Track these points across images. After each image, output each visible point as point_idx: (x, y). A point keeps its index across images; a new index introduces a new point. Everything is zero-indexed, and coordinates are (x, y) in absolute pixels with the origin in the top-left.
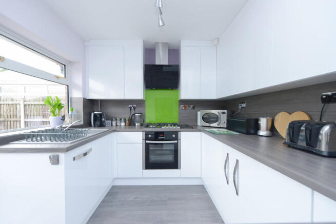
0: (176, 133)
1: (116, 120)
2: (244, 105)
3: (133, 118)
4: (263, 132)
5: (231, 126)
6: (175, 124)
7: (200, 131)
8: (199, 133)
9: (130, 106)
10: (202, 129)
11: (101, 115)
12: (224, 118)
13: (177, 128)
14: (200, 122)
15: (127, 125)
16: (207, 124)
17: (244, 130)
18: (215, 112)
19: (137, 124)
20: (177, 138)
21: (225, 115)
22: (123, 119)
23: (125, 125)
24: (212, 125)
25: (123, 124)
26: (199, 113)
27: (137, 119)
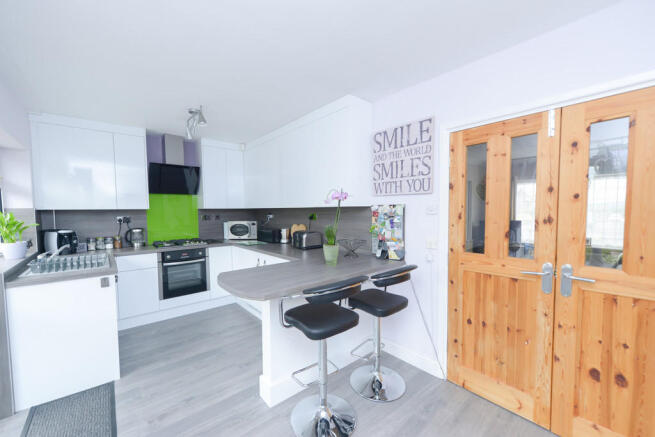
0: (203, 250)
1: (96, 240)
2: (271, 216)
3: (129, 236)
4: (284, 240)
5: (261, 236)
6: (195, 240)
7: (230, 244)
8: (229, 248)
9: (118, 218)
10: (232, 242)
11: (70, 235)
12: (254, 230)
13: (202, 244)
14: (228, 235)
15: (117, 246)
16: (237, 237)
17: (271, 240)
18: (245, 223)
19: (136, 245)
20: (204, 256)
21: (255, 227)
22: (109, 239)
23: (114, 248)
24: (242, 237)
25: (109, 246)
26: (225, 224)
27: (136, 236)
